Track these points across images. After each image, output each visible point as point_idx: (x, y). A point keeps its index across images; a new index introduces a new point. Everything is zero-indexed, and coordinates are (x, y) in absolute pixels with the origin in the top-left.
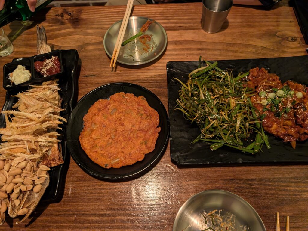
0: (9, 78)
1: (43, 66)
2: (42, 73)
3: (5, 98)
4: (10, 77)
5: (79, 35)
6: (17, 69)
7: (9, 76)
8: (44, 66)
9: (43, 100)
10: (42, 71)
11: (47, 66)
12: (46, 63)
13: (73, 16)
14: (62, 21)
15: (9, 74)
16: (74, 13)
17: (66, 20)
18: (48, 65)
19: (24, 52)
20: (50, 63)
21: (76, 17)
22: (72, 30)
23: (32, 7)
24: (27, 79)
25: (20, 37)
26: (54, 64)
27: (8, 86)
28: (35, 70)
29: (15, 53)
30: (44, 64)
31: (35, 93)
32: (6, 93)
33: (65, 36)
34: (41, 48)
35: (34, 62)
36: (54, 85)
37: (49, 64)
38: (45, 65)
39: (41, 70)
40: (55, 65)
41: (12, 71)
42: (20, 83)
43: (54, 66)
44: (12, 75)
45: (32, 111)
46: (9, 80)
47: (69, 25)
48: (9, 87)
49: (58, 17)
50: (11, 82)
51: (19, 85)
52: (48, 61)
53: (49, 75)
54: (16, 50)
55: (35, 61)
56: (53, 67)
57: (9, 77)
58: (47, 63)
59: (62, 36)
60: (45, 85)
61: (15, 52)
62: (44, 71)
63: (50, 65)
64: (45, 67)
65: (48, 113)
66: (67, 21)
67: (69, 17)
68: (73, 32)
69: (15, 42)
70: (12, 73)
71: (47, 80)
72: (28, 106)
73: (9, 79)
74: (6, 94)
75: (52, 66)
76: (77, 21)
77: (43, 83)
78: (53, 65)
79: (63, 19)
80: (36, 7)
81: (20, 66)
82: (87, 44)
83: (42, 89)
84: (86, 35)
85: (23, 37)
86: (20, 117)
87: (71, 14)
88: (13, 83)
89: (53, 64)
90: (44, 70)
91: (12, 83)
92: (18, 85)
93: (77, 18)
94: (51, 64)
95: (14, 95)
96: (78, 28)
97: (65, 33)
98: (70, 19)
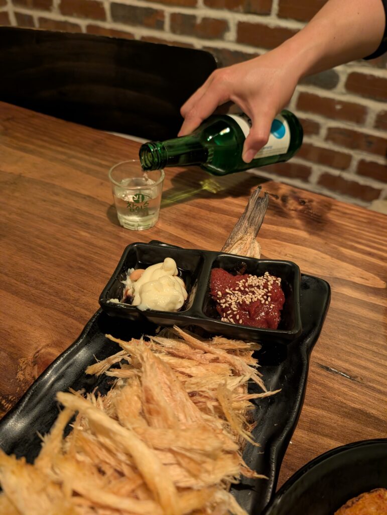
0: (125, 279)
1: (237, 288)
2: (224, 306)
3: (82, 327)
4: (130, 278)
5: (319, 250)
6: (159, 265)
7: (130, 274)
8: (240, 290)
9: (211, 405)
10: (226, 302)
11: (247, 293)
12: (247, 284)
13: (310, 209)
14: (281, 208)
15: (129, 270)
16: (314, 204)
17: (293, 210)
18: (250, 292)
19: (177, 237)
20: (258, 287)
21: (317, 214)
22: (303, 234)
23: (251, 151)
24: (174, 303)
25: (180, 206)
26: (268, 297)
27: (116, 301)
28: (209, 290)
29: (156, 231)
30: (241, 284)
31: (186, 362)
32: (92, 315)
33: (285, 240)
34: (239, 242)
35: (213, 267)
36: (248, 361)
37: (255, 289)
38: (242, 289)
39: (225, 294)
40: (269, 299)
41: (144, 266)
42: (152, 307)
43: (267, 302)
44: (139, 277)
45: (166, 446)
46: (124, 286)
47: (298, 222)
48: (115, 304)
49: (274, 199)
50: (124, 292)
51: (149, 312)
52: (253, 280)
53: (241, 322)
54: (160, 225)
55: (216, 264)
56: (265, 304)
57: (128, 277)
58: (251, 286)
59: (276, 239)
60: (219, 347)
61: (155, 229)
62: (231, 304)
63: (259, 294)
64: (240, 294)
65: (218, 481)
66: (293, 212)
67: (300, 207)
68: (305, 240)
69: (165, 211)
70: (140, 270)
71: (230, 333)
72: (158, 413)
73: (124, 282)
74: (90, 321)
75: (262, 299)
76: (319, 222)
77: (216, 340)
78: (265, 297)
79: (285, 206)
80: (256, 157)
81: (170, 262)
82: (338, 278)
83: (209, 356)
84: (338, 258)
85: (186, 207)
86: (107, 442)
87: (306, 204)
88: (129, 299)
89: (266, 294)
90: (232, 300)
91: (124, 298)
92: (144, 312)
93: (318, 216)
94: (262, 292)
95: (117, 337)
96: (319, 236)
97: (284, 234)
98: (301, 211)
